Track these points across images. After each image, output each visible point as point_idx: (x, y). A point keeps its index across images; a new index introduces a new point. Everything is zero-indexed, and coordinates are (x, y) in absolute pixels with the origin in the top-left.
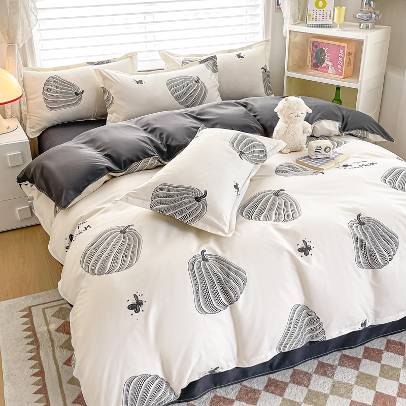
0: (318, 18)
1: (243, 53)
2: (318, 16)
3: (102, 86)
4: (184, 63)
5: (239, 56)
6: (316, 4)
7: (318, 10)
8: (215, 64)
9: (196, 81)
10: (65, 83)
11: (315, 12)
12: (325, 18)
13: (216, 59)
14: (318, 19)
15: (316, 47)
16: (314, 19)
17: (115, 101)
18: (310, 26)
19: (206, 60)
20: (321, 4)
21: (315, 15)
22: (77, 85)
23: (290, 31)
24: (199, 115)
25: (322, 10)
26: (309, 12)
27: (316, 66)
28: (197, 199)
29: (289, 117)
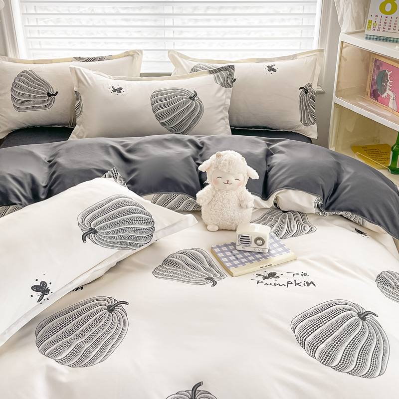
0: (382, 27)
1: (277, 65)
2: (382, 24)
3: (75, 89)
4: (194, 70)
5: (271, 69)
6: (382, 7)
7: (384, 16)
8: (231, 74)
9: (190, 98)
11: (379, 17)
12: (392, 28)
13: (234, 70)
14: (381, 29)
15: (378, 68)
16: (377, 29)
17: (85, 110)
18: (370, 38)
19: (220, 70)
20: (388, 7)
21: (378, 23)
22: (51, 85)
23: (342, 42)
24: (129, 151)
25: (389, 16)
26: (369, 18)
27: (376, 94)
29: (216, 182)
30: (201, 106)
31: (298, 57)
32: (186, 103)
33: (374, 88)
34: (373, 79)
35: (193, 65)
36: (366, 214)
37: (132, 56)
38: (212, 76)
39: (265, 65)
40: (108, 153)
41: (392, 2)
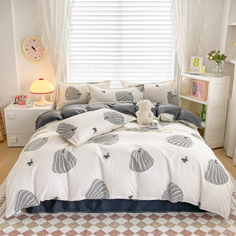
2: (195, 69)
3: (89, 92)
5: (157, 86)
6: (194, 64)
7: (195, 67)
9: (129, 94)
10: (75, 89)
11: (193, 68)
12: (198, 70)
13: (144, 86)
14: (194, 71)
15: (194, 84)
16: (193, 71)
17: (92, 99)
18: (191, 74)
19: (139, 86)
21: (193, 69)
22: (80, 91)
23: (182, 76)
24: (112, 105)
25: (197, 67)
26: (190, 67)
27: (194, 93)
28: (72, 130)
29: (142, 108)
32: (128, 96)
33: (194, 91)
34: (193, 89)
35: (129, 85)
36: (189, 121)
37: (108, 82)
40: (106, 105)
41: (197, 62)
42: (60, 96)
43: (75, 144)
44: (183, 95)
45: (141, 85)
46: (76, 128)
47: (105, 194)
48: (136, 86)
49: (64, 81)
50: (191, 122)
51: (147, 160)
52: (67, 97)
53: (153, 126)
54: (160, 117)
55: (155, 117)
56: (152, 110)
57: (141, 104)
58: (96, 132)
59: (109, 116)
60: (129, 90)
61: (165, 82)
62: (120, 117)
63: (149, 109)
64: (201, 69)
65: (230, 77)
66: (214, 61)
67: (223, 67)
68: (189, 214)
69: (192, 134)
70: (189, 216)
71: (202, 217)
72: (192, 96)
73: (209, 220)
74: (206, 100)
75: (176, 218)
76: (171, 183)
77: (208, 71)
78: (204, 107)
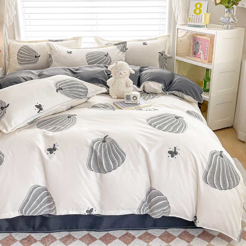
1: (147, 42)
2: (195, 19)
3: (49, 53)
5: (144, 44)
6: (195, 12)
7: (196, 15)
8: (125, 46)
9: (105, 55)
10: (30, 50)
11: (194, 16)
12: (200, 21)
13: (126, 44)
14: (195, 22)
15: (195, 41)
16: (193, 21)
17: (53, 62)
18: (190, 26)
19: (119, 44)
20: (198, 11)
21: (193, 19)
22: (37, 52)
23: (178, 29)
24: (76, 70)
25: (198, 15)
26: (189, 17)
27: (195, 54)
28: (2, 108)
29: (115, 74)
30: (110, 59)
31: (158, 39)
32: (103, 58)
33: (194, 51)
34: (193, 47)
35: (107, 43)
36: (184, 92)
37: (77, 39)
38: (116, 46)
39: (142, 42)
40: (66, 70)
41: (199, 9)
42: (11, 59)
43: (4, 131)
44: (180, 56)
45: (122, 43)
46: (8, 105)
47: (50, 206)
48: (115, 45)
49: (17, 39)
50: (187, 94)
51: (115, 154)
52: (21, 61)
53: (132, 101)
54: (144, 87)
55: (135, 86)
56: (131, 77)
57: (114, 69)
58: (41, 111)
59: (64, 86)
60: (105, 50)
61: (156, 39)
62: (82, 88)
63: (126, 75)
64: (205, 17)
65: (244, 29)
66: (222, 7)
67: (235, 15)
68: (180, 232)
69: (188, 112)
70: (180, 235)
71: (199, 236)
72: (192, 57)
73: (209, 242)
74: (210, 62)
75: (160, 240)
76: (151, 189)
77: (214, 22)
78: (208, 72)
